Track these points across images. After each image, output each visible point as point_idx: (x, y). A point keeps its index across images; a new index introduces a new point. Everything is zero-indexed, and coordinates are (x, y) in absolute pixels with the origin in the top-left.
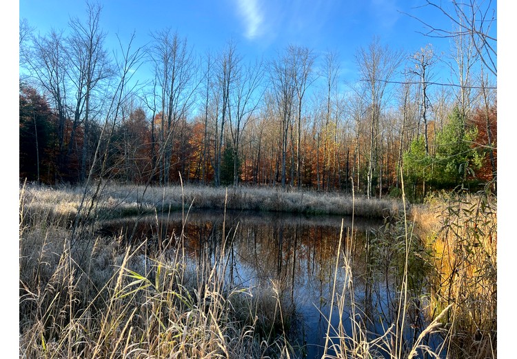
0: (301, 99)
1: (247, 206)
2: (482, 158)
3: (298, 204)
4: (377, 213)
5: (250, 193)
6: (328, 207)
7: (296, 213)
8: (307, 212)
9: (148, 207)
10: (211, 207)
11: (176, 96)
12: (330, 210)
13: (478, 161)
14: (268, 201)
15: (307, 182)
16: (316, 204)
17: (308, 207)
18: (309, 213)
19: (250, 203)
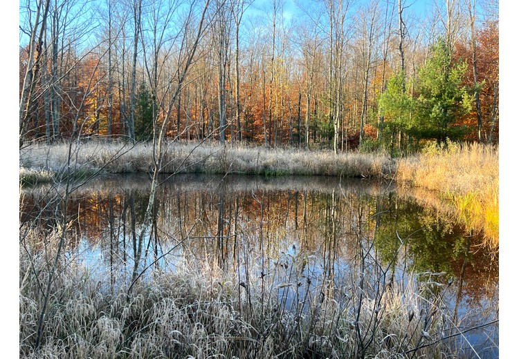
0: (238, 25)
1: (184, 168)
2: (472, 100)
3: (253, 164)
4: (354, 171)
5: (185, 151)
6: (291, 167)
7: (251, 174)
8: (265, 174)
9: (44, 174)
10: (133, 171)
11: (64, 14)
12: (294, 170)
13: (467, 103)
14: (212, 160)
15: (250, 136)
16: (276, 163)
17: (266, 167)
18: (269, 175)
19: (187, 163)
